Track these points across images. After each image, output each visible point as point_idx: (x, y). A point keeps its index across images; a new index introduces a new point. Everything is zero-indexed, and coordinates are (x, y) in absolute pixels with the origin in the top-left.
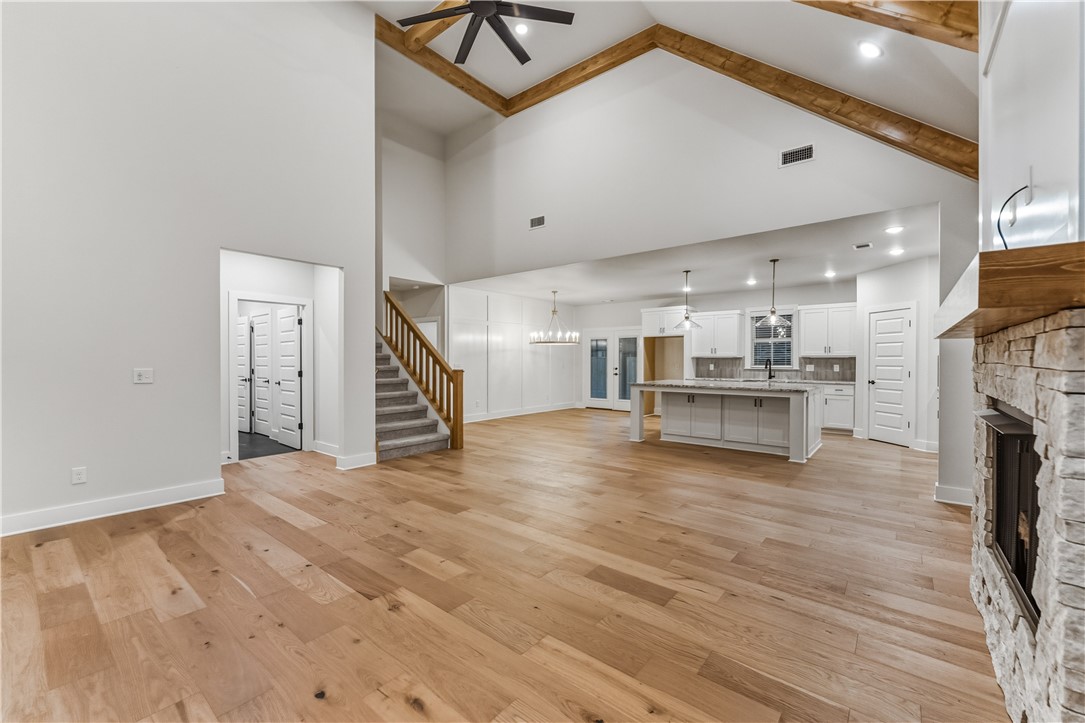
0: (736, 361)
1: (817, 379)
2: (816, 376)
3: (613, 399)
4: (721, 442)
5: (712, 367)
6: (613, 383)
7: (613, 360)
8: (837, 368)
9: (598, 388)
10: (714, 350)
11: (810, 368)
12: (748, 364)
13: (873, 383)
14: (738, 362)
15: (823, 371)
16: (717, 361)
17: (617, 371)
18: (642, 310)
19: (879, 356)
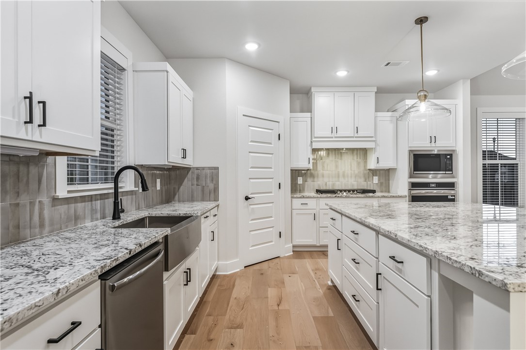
19: (252, 168)
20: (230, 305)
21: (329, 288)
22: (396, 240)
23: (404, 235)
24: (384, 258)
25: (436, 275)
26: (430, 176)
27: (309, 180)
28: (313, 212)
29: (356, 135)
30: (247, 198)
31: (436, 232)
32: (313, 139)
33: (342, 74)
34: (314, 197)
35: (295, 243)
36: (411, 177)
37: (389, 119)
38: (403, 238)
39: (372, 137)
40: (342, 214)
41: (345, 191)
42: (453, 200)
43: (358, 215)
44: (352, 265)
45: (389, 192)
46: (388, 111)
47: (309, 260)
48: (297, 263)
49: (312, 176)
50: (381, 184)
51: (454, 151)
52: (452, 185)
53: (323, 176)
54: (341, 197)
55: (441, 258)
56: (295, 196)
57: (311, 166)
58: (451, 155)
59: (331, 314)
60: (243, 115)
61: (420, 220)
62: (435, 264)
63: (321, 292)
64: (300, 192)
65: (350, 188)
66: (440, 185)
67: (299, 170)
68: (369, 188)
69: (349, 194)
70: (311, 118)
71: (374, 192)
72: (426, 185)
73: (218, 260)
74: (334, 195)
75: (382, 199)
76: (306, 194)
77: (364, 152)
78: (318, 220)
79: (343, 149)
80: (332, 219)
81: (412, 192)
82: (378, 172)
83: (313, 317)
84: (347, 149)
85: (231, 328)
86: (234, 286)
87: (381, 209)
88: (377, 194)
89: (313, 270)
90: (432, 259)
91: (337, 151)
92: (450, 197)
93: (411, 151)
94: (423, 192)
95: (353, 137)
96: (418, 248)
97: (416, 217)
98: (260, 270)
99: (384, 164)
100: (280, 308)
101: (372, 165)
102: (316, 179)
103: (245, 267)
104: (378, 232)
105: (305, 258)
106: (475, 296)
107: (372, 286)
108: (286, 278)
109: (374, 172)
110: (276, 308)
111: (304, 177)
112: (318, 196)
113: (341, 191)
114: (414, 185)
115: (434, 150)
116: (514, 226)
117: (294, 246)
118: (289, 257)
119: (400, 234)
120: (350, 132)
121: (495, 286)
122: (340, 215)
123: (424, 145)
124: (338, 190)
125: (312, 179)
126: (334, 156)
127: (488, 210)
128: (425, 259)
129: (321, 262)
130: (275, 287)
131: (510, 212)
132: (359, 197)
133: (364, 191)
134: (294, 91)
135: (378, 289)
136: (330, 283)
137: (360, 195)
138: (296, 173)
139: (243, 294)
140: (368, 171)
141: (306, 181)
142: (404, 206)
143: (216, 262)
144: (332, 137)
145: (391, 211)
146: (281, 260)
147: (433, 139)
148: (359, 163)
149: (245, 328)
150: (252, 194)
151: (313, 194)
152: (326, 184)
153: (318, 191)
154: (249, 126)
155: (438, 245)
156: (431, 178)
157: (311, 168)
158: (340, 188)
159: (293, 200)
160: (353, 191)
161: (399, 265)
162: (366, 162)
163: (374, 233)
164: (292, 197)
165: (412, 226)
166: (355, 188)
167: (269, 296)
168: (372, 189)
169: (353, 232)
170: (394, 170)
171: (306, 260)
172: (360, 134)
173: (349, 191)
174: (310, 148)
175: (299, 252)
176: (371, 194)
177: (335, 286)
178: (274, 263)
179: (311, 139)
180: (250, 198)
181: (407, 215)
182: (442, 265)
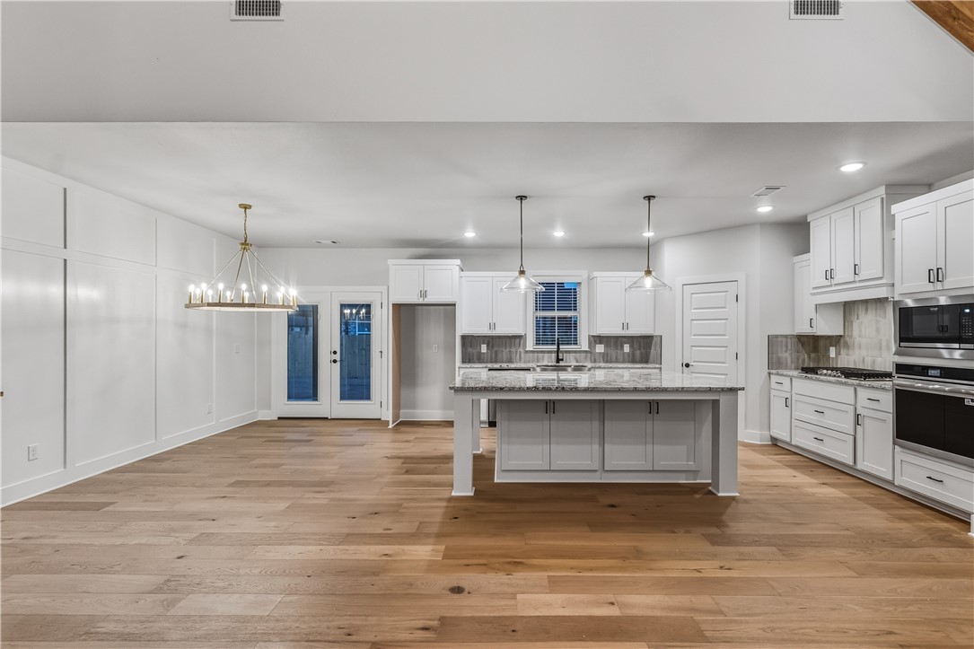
0: (516, 339)
1: (607, 362)
2: (606, 358)
3: (329, 401)
4: (598, 474)
5: (484, 348)
6: (330, 376)
7: (329, 338)
8: (627, 348)
9: (303, 384)
10: (492, 326)
11: (600, 348)
12: (530, 344)
13: (687, 365)
14: (517, 341)
15: (613, 352)
16: (492, 341)
17: (337, 357)
18: (390, 262)
19: (695, 335)
27: (843, 353)
29: (857, 278)
34: (786, 376)
35: (772, 433)
36: (898, 352)
39: (881, 278)
49: (846, 346)
53: (860, 347)
60: (683, 285)
95: (855, 282)
102: (850, 352)
111: (838, 347)
114: (899, 369)
117: (772, 438)
120: (847, 275)
125: (846, 350)
132: (831, 382)
147: (935, 275)
150: (694, 362)
159: (770, 377)
164: (768, 374)
172: (864, 274)
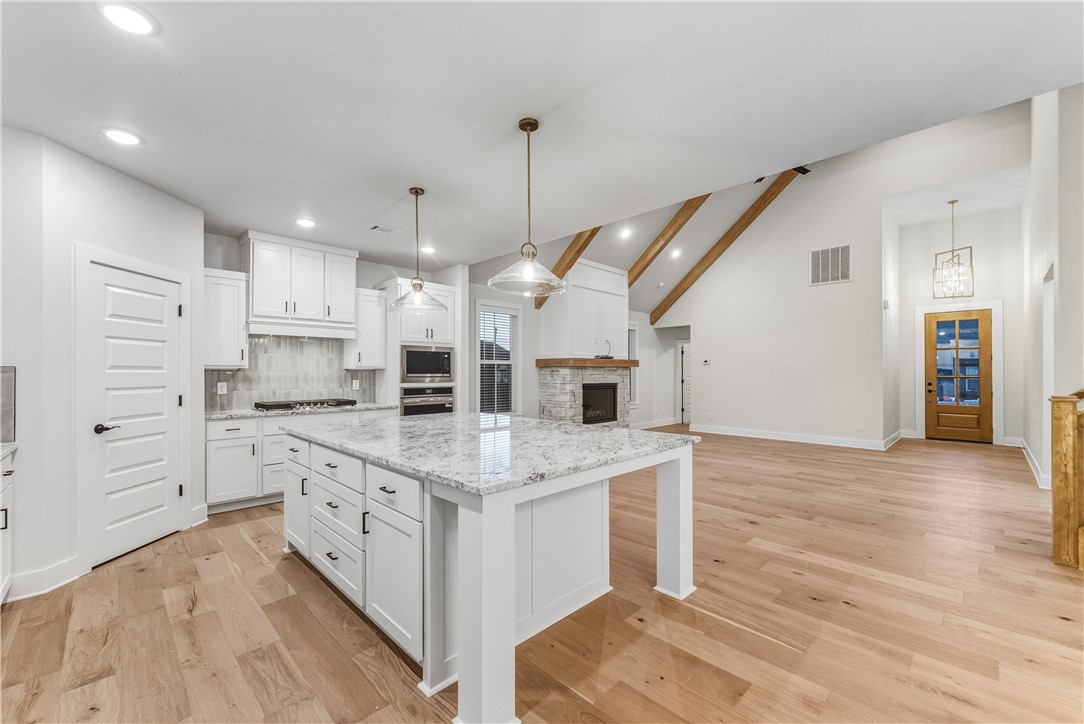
19: (112, 367)
20: (68, 647)
21: (286, 558)
22: (388, 468)
23: (396, 460)
24: (373, 491)
25: (428, 497)
26: (427, 380)
27: (242, 388)
28: (250, 442)
29: (327, 318)
30: (99, 429)
31: (429, 451)
32: (251, 319)
33: (306, 223)
34: (252, 417)
35: (212, 500)
36: (403, 381)
37: (376, 299)
38: (395, 464)
39: (351, 323)
40: (310, 442)
41: (309, 404)
42: (450, 410)
43: (336, 440)
44: (326, 512)
45: (375, 402)
46: (374, 288)
47: (243, 523)
48: (219, 534)
49: (247, 380)
50: (364, 391)
51: (452, 348)
52: (449, 391)
53: (269, 381)
54: (303, 413)
55: (432, 478)
56: (214, 416)
57: (245, 364)
58: (449, 354)
59: (292, 591)
60: (92, 262)
61: (413, 440)
62: (427, 484)
63: (271, 567)
64: (222, 408)
65: (315, 398)
66: (437, 391)
67: (219, 371)
68: (346, 398)
69: (315, 409)
70: (248, 282)
71: (353, 403)
72: (421, 391)
73: (14, 570)
74: (290, 412)
75: (365, 413)
76: (234, 412)
77: (340, 343)
78: (260, 455)
79: (304, 337)
80: (292, 450)
81: (405, 401)
82: (359, 374)
83: (262, 607)
84: (309, 338)
85: (84, 683)
86: (69, 610)
87: (365, 429)
88: (359, 406)
89: (253, 539)
90: (424, 481)
91: (295, 341)
92: (447, 406)
93: (403, 347)
94: (417, 400)
95: (322, 321)
96: (411, 471)
97: (410, 435)
98: (134, 565)
99: (368, 363)
100: (194, 614)
101: (351, 363)
102: (254, 386)
103: (93, 568)
104: (364, 461)
105: (234, 523)
106: (460, 508)
107: (357, 532)
108: (200, 563)
109: (353, 374)
110: (187, 616)
111: (231, 382)
112: (261, 414)
113: (301, 404)
114: (407, 392)
115: (431, 348)
116: (507, 433)
117: (210, 507)
118: (199, 528)
119: (391, 459)
120: (319, 314)
121: (472, 494)
122: (307, 444)
123: (419, 340)
124: (296, 403)
125: (246, 385)
126: (288, 347)
127: (487, 419)
128: (418, 482)
129: (269, 522)
130: (178, 585)
131: (504, 419)
132: (332, 412)
133: (340, 403)
134: (211, 229)
135: (364, 532)
136: (286, 550)
137: (333, 409)
138: (213, 376)
139: (100, 617)
140: (345, 372)
141: (235, 389)
142: (394, 421)
143: (9, 575)
144: (287, 318)
145: (381, 431)
146: (183, 535)
147: (430, 333)
148: (330, 361)
149: (119, 672)
150: (113, 419)
151: (250, 411)
152: (274, 394)
153: (258, 406)
154: (107, 284)
155: (430, 465)
156: (429, 381)
157: (247, 367)
158: (299, 399)
159: (210, 424)
160: (322, 403)
161: (391, 496)
162: (341, 359)
163: (360, 462)
164: (208, 420)
165: (404, 448)
166: (325, 397)
167: (167, 602)
168: (350, 399)
169: (329, 465)
170: (382, 370)
171: (239, 525)
172: (333, 317)
173: (315, 404)
174: (245, 332)
175: (220, 515)
176: (349, 407)
177: (296, 553)
178: (168, 545)
179: (248, 316)
180: (107, 429)
181: (398, 435)
182: (434, 486)
